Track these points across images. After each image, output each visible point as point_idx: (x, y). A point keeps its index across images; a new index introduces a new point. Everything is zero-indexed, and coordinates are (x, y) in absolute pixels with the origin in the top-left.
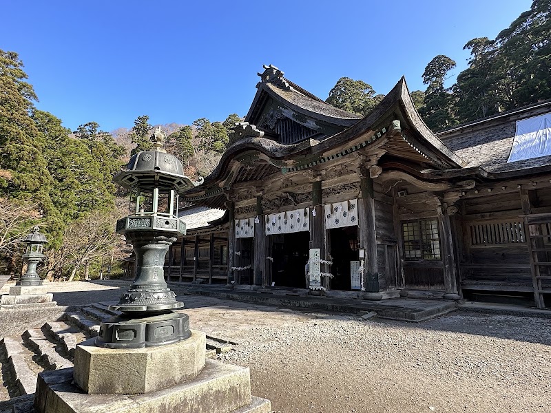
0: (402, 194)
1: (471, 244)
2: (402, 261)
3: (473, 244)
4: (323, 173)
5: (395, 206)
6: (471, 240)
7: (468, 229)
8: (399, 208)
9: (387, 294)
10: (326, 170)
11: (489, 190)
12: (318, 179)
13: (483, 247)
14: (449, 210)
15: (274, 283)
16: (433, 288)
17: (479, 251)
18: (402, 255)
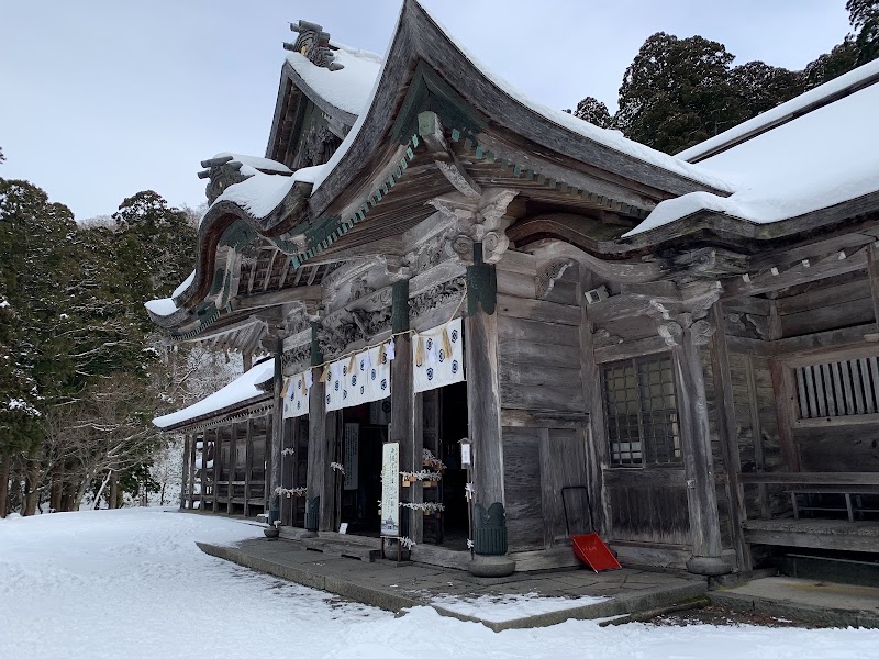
0: (595, 297)
1: (794, 417)
2: (604, 467)
3: (801, 417)
4: (412, 258)
5: (584, 328)
6: (794, 404)
7: (787, 376)
8: (595, 331)
9: (547, 556)
10: (416, 250)
11: (775, 271)
12: (401, 275)
13: (823, 423)
14: (694, 331)
15: (344, 526)
16: (668, 539)
17: (816, 435)
18: (602, 452)
